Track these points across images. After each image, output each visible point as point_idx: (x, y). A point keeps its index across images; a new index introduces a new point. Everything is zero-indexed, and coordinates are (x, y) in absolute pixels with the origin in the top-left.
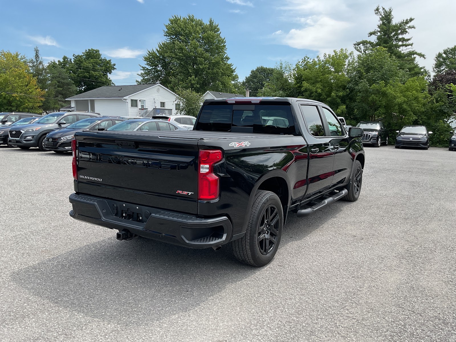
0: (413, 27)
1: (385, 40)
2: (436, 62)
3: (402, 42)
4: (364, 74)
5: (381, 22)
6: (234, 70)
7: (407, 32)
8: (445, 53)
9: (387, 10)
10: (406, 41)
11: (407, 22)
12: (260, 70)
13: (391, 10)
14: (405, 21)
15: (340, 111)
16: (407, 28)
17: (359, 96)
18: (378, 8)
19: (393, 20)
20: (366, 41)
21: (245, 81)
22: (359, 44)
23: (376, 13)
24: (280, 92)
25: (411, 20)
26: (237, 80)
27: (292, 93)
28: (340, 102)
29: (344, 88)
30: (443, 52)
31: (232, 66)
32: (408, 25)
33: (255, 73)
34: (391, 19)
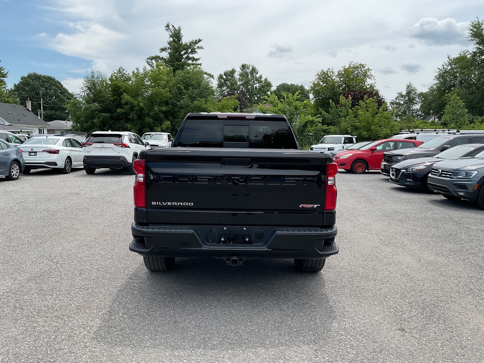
0: (202, 48)
1: (177, 58)
2: (218, 83)
3: (193, 61)
4: (184, 91)
5: (171, 39)
6: (6, 74)
7: (196, 52)
8: (225, 75)
9: (177, 28)
10: (195, 61)
11: (196, 43)
12: (32, 77)
13: (180, 29)
14: (194, 41)
15: (165, 127)
16: (196, 49)
17: (182, 112)
18: (169, 25)
19: (182, 38)
20: (159, 56)
21: (13, 88)
22: (152, 58)
23: (166, 29)
24: (94, 104)
25: (200, 41)
26: (5, 88)
27: (108, 106)
28: (164, 117)
29: (167, 103)
30: (223, 74)
31: (3, 70)
32: (197, 45)
33: (26, 80)
34: (181, 38)
